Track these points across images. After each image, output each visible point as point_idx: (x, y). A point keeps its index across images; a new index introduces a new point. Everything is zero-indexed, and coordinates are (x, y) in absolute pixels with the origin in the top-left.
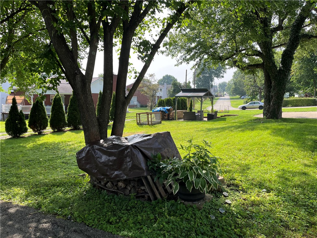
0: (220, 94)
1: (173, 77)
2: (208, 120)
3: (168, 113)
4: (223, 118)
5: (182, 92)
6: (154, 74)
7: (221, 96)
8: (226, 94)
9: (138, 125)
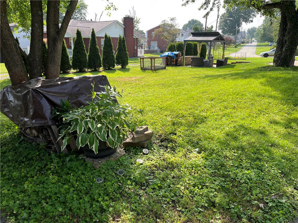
0: (247, 41)
1: (199, 22)
2: (217, 66)
3: (176, 59)
4: (232, 65)
5: (193, 36)
6: (175, 18)
7: (248, 43)
8: (255, 40)
9: (141, 70)
